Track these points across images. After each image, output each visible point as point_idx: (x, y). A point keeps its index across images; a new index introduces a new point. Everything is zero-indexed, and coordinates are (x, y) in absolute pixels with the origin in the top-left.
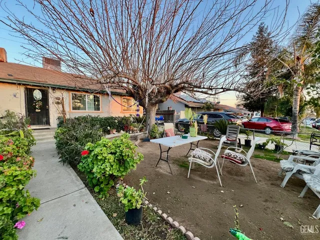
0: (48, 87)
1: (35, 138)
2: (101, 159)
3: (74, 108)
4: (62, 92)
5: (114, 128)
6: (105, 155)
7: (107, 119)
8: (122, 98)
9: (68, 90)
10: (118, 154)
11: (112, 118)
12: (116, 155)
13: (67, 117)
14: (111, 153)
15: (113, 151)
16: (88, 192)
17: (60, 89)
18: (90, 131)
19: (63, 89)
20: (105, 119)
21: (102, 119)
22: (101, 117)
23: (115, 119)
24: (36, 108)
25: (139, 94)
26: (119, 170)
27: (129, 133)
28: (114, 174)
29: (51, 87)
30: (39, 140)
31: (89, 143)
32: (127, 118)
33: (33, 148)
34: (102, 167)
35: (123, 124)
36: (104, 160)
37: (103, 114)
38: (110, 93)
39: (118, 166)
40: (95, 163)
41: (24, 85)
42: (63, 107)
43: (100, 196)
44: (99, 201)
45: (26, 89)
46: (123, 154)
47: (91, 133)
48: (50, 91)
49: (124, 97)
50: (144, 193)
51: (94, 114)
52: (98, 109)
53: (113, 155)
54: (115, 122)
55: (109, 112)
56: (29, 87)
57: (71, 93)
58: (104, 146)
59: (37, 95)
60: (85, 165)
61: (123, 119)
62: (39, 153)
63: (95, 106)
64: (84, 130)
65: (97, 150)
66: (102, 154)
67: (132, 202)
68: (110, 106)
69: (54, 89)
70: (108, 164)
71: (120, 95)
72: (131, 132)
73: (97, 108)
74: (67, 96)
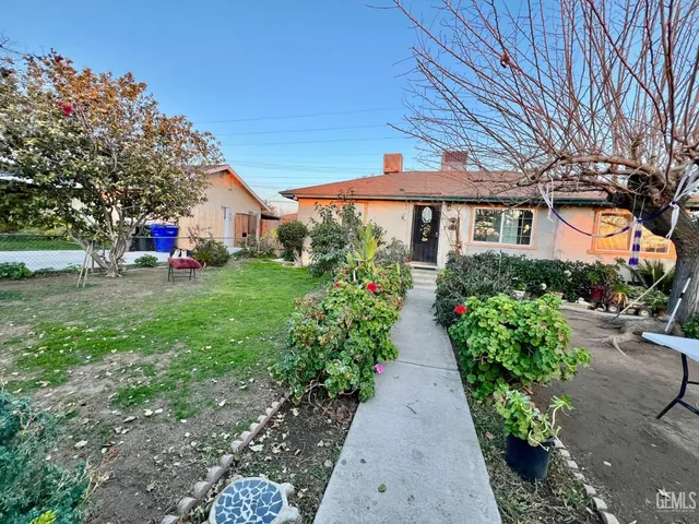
0: (441, 202)
1: (415, 280)
2: (485, 329)
3: (477, 238)
4: (460, 207)
5: (557, 289)
6: (492, 324)
7: (541, 265)
8: (601, 212)
9: (471, 204)
10: (520, 329)
11: (558, 264)
12: (516, 332)
13: (464, 252)
14: (508, 326)
15: (511, 322)
16: (460, 378)
17: (456, 202)
18: (491, 282)
19: (461, 203)
20: (537, 265)
21: (530, 263)
22: (529, 258)
23: (566, 266)
24: (422, 236)
25: (649, 199)
26: (519, 363)
27: (607, 311)
28: (504, 365)
29: (447, 202)
30: (419, 284)
31: (473, 298)
32: (603, 267)
33: (409, 293)
34: (482, 342)
35: (590, 283)
36: (489, 331)
37: (535, 252)
38: (550, 204)
39: (516, 355)
40: (474, 331)
41: (414, 201)
42: (457, 234)
43: (475, 394)
44: (471, 401)
45: (416, 206)
46: (531, 334)
47: (491, 286)
48: (444, 207)
49: (608, 211)
50: (555, 428)
51: (514, 250)
52: (526, 240)
53: (510, 331)
54: (565, 276)
55: (552, 250)
56: (419, 204)
57: (476, 209)
58: (496, 306)
59: (427, 215)
60: (459, 330)
61: (591, 268)
62: (416, 302)
63: (519, 233)
64: (481, 279)
65: (480, 311)
66: (487, 319)
67: (518, 422)
68: (559, 235)
69: (449, 203)
70: (494, 341)
71: (594, 206)
72: (612, 309)
73: (524, 239)
74: (467, 215)
